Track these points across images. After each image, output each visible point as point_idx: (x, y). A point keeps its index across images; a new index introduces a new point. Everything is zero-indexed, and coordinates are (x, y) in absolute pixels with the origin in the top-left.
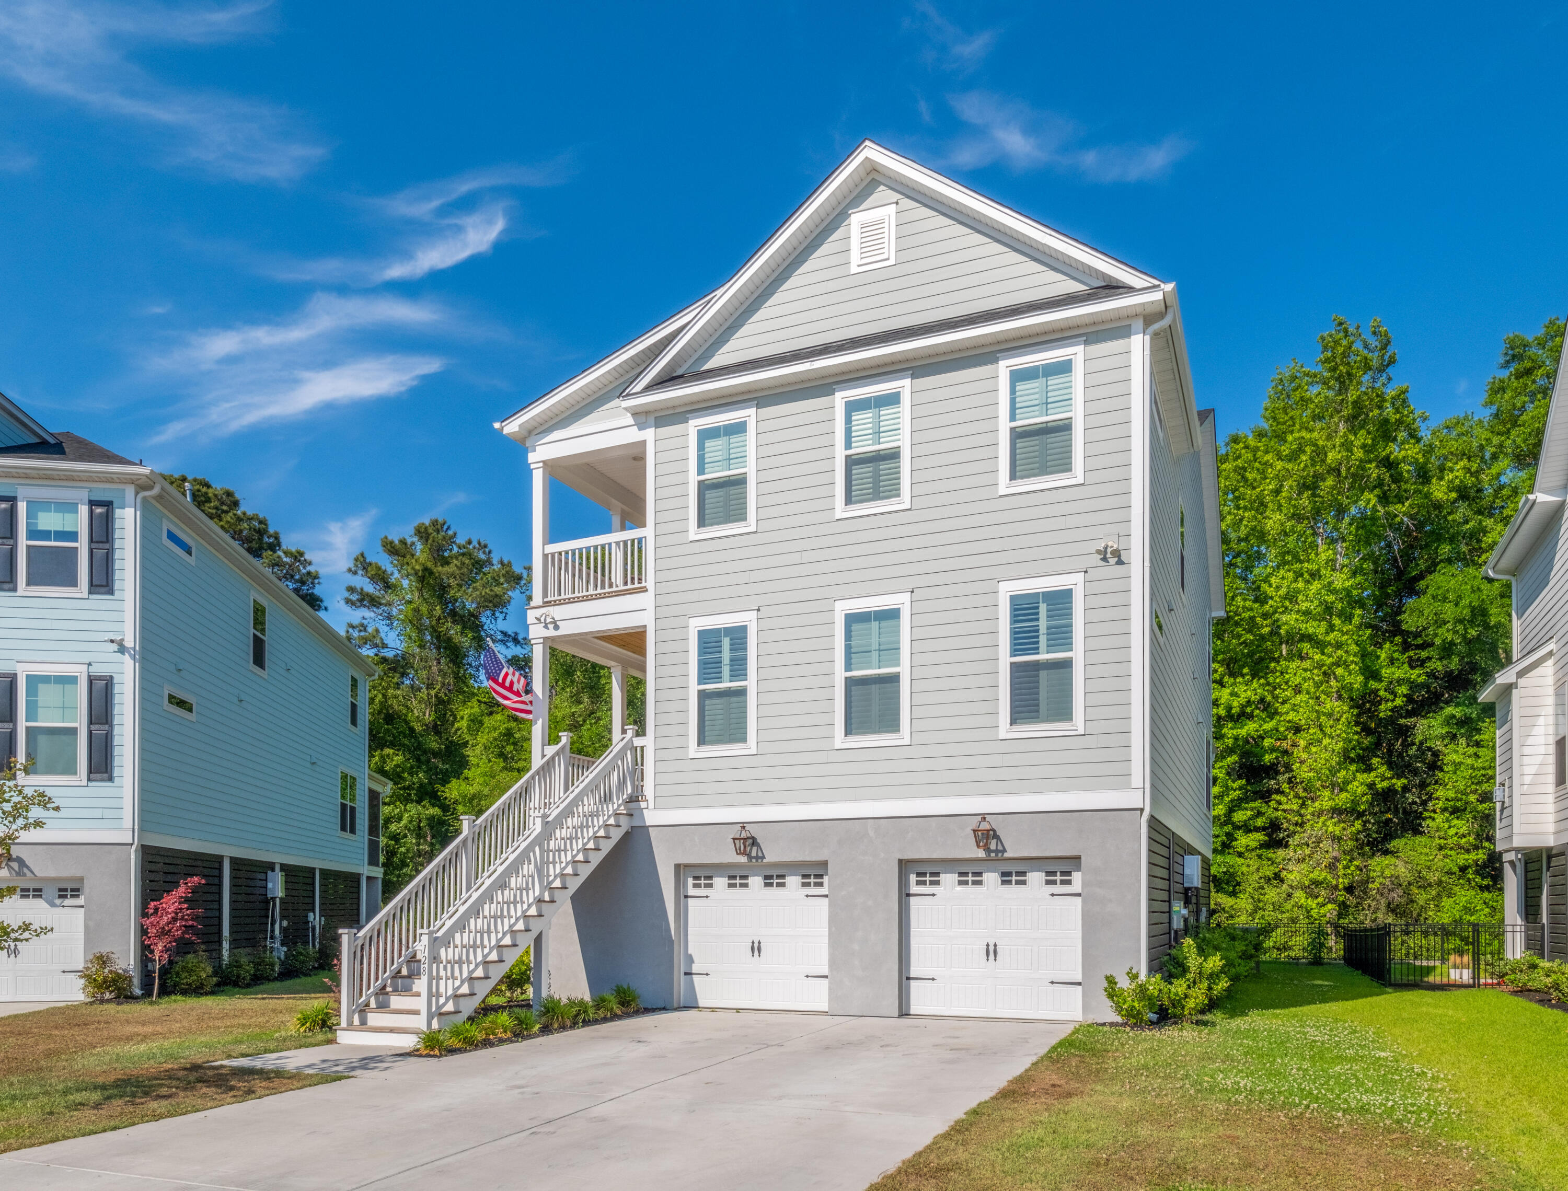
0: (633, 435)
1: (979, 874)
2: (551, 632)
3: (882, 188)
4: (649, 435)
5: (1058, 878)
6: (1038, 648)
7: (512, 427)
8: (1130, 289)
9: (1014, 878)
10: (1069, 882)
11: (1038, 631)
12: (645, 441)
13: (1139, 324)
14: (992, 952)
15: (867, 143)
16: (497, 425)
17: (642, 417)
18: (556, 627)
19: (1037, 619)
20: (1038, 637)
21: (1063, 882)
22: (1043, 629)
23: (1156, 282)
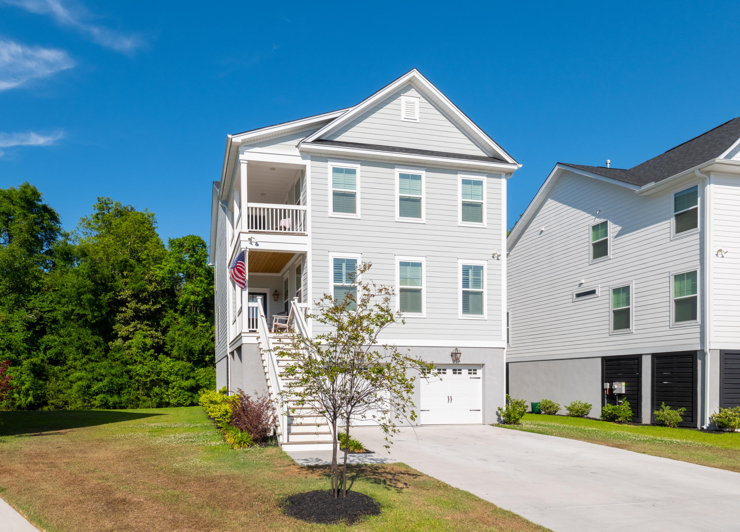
0: (299, 161)
1: (445, 370)
2: (254, 247)
3: (413, 89)
4: (308, 163)
5: (472, 372)
6: (468, 286)
7: (238, 139)
8: (507, 162)
9: (457, 372)
10: (475, 373)
11: (468, 279)
12: (306, 165)
13: (504, 175)
14: (450, 399)
15: (415, 70)
16: (230, 136)
17: (305, 154)
18: (257, 245)
19: (468, 275)
20: (468, 282)
21: (474, 373)
22: (470, 279)
23: (516, 163)
